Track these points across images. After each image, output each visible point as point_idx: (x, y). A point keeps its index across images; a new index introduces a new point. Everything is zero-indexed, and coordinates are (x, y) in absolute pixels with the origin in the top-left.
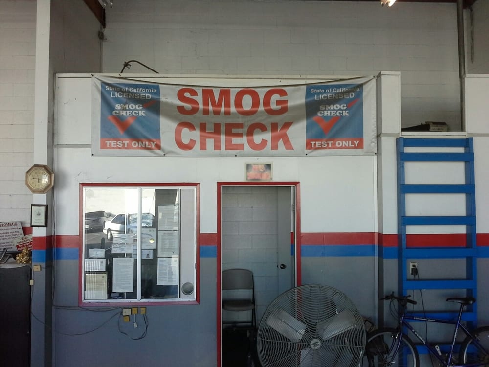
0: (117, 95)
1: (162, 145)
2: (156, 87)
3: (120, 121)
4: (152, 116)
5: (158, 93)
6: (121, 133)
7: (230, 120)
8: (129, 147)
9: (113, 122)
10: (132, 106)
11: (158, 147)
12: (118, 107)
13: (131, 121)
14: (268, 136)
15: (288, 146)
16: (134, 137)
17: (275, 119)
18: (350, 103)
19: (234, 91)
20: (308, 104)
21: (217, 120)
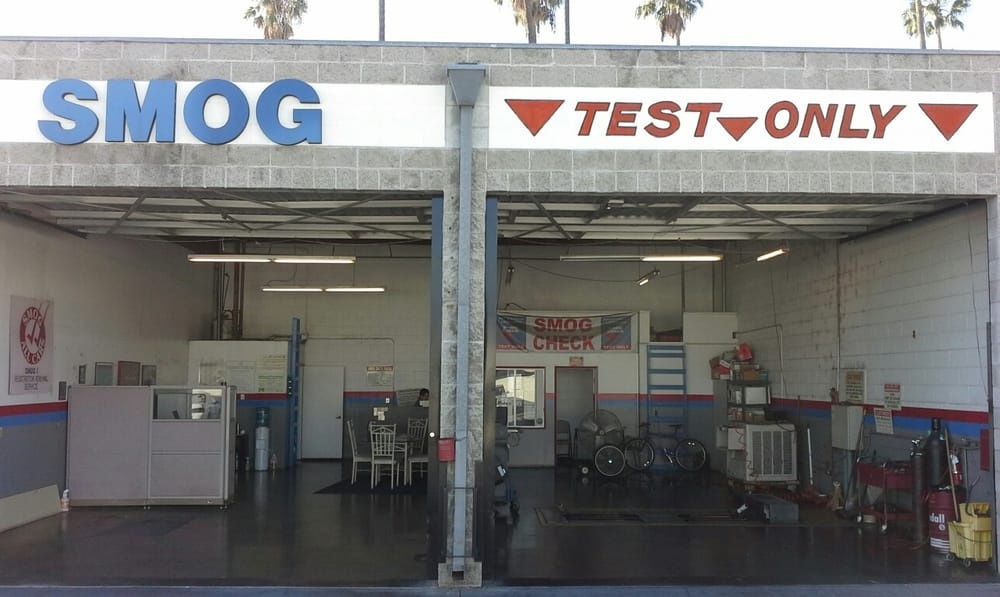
1: (527, 347)
2: (524, 317)
3: (505, 334)
5: (525, 321)
6: (506, 340)
7: (561, 334)
8: (510, 348)
9: (502, 336)
10: (512, 327)
12: (505, 327)
13: (511, 335)
14: (581, 343)
15: (592, 348)
16: (513, 343)
17: (585, 334)
18: (624, 326)
19: (564, 320)
20: (602, 326)
21: (555, 334)
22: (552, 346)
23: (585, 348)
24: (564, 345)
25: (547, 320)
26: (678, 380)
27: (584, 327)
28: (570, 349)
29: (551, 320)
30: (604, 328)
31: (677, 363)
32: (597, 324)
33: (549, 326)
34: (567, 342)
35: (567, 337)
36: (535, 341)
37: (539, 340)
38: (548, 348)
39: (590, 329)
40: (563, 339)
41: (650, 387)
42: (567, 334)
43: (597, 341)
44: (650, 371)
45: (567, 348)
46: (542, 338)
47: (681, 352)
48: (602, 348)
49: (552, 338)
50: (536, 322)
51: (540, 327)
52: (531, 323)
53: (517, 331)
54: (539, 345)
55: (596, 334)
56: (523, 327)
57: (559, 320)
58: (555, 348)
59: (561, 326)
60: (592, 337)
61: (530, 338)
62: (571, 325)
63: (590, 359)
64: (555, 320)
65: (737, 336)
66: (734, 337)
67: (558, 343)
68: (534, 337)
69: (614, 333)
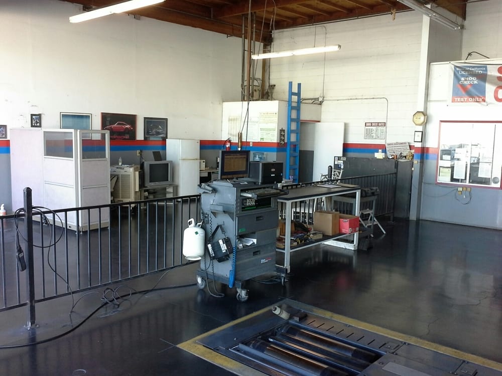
0: (463, 73)
1: (486, 100)
2: (485, 66)
3: (463, 87)
4: (482, 83)
5: (486, 70)
6: (464, 93)
8: (468, 101)
9: (459, 87)
10: (470, 78)
11: (484, 101)
12: (463, 79)
13: (469, 87)
16: (471, 95)
36: (496, 92)
50: (499, 71)
52: (493, 72)
54: (500, 97)
56: (483, 77)
61: (490, 89)
68: (494, 88)
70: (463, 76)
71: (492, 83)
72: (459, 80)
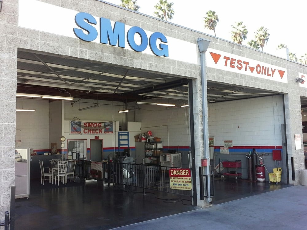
2: (80, 122)
3: (74, 129)
6: (74, 131)
7: (92, 128)
11: (81, 133)
12: (74, 126)
14: (99, 131)
15: (102, 133)
16: (77, 131)
17: (100, 128)
18: (111, 126)
19: (93, 123)
20: (104, 126)
21: (90, 128)
22: (89, 132)
23: (100, 133)
24: (93, 132)
25: (88, 123)
26: (126, 142)
27: (99, 126)
28: (95, 133)
29: (89, 123)
30: (105, 126)
31: (126, 137)
32: (103, 125)
33: (88, 125)
34: (94, 131)
35: (94, 129)
36: (84, 131)
37: (85, 130)
38: (88, 133)
39: (101, 127)
40: (93, 130)
41: (119, 145)
42: (94, 128)
43: (103, 130)
44: (119, 140)
45: (94, 133)
46: (86, 130)
47: (127, 134)
48: (105, 133)
49: (89, 130)
50: (84, 124)
51: (85, 126)
52: (82, 124)
53: (78, 127)
54: (85, 132)
55: (103, 128)
56: (80, 126)
57: (92, 123)
58: (90, 133)
59: (92, 126)
60: (102, 129)
61: (82, 129)
62: (95, 125)
63: (101, 136)
64: (91, 124)
65: (141, 129)
66: (140, 129)
67: (91, 131)
68: (84, 129)
69: (108, 128)
70: (74, 125)
71: (82, 128)
72: (73, 126)
